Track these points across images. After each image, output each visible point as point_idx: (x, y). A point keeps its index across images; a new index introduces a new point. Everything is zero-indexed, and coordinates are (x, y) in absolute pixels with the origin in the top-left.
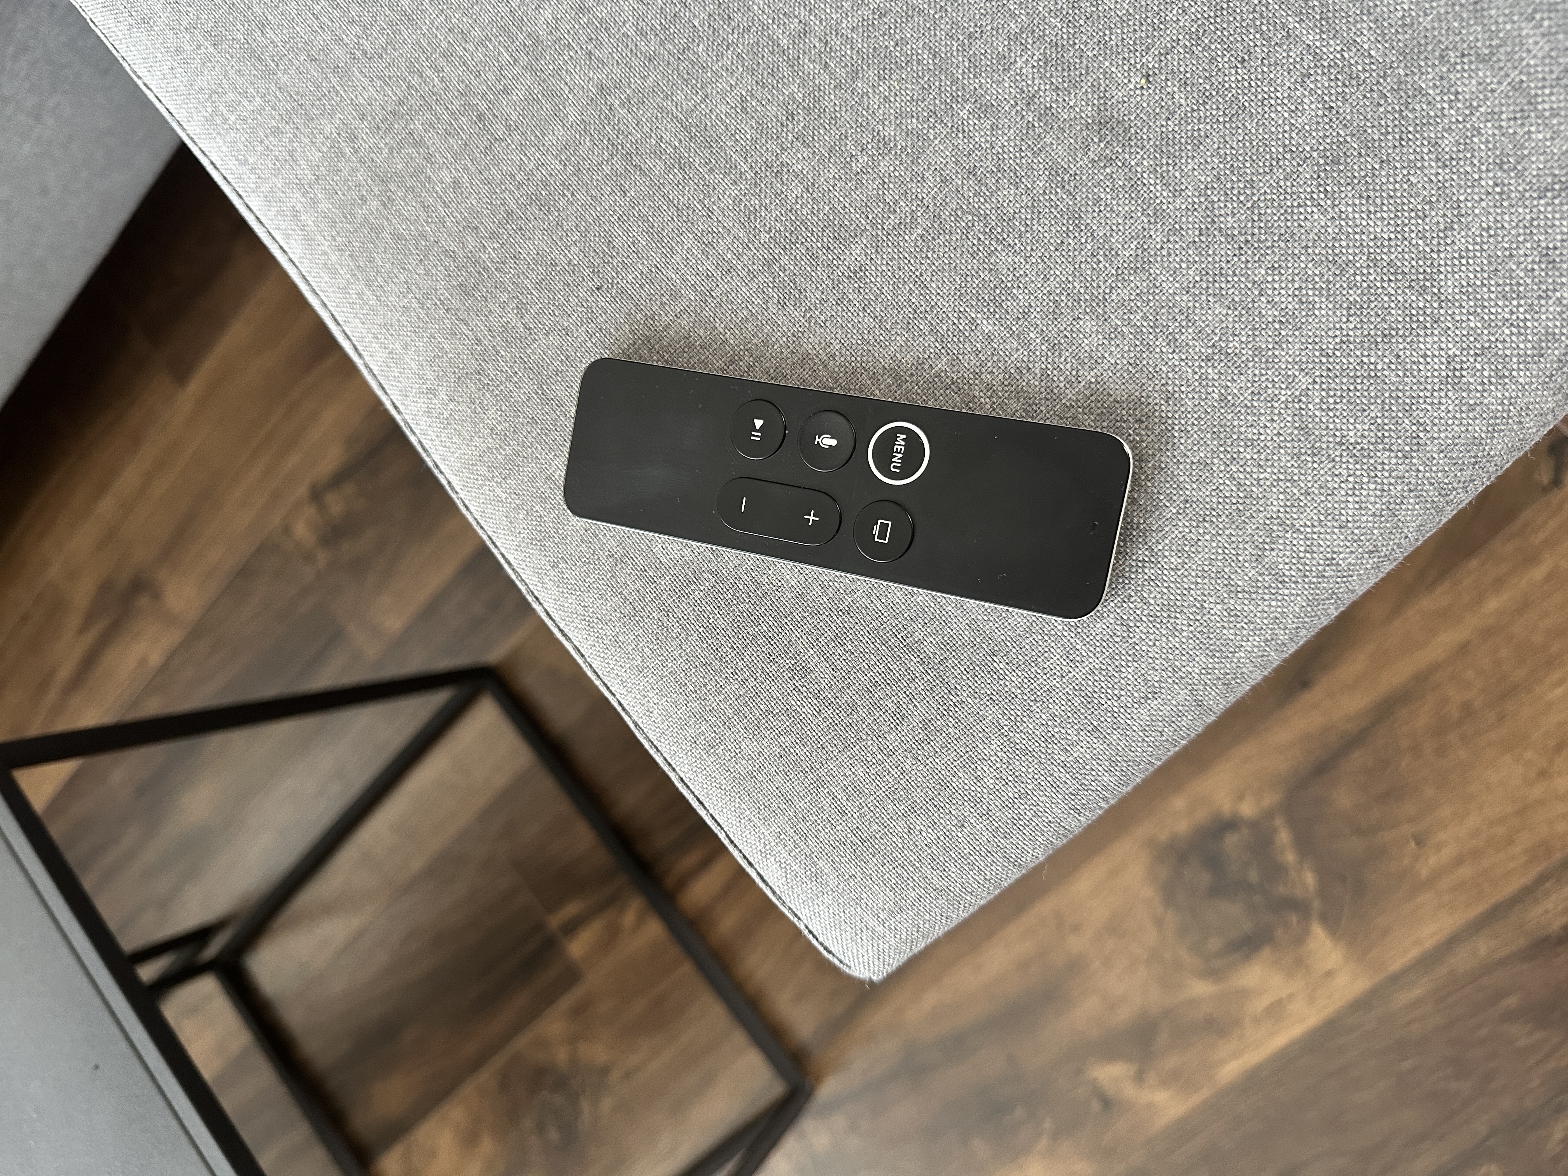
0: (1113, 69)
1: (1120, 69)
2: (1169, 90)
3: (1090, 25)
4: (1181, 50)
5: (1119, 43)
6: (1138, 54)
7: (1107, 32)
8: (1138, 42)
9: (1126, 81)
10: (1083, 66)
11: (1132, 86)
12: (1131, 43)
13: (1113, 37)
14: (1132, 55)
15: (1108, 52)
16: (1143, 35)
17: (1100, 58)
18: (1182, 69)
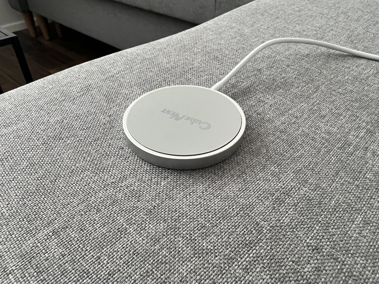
0: (315, 231)
1: (317, 234)
2: (312, 262)
3: (337, 219)
4: (339, 267)
5: (331, 233)
6: (328, 243)
7: (336, 227)
8: (335, 243)
9: (310, 238)
10: (313, 217)
11: (308, 241)
12: (334, 239)
13: (334, 230)
14: (327, 240)
15: (324, 228)
16: (341, 245)
17: (320, 225)
18: (327, 268)
